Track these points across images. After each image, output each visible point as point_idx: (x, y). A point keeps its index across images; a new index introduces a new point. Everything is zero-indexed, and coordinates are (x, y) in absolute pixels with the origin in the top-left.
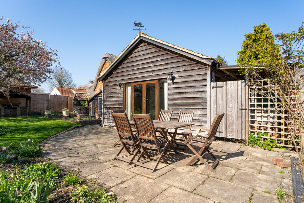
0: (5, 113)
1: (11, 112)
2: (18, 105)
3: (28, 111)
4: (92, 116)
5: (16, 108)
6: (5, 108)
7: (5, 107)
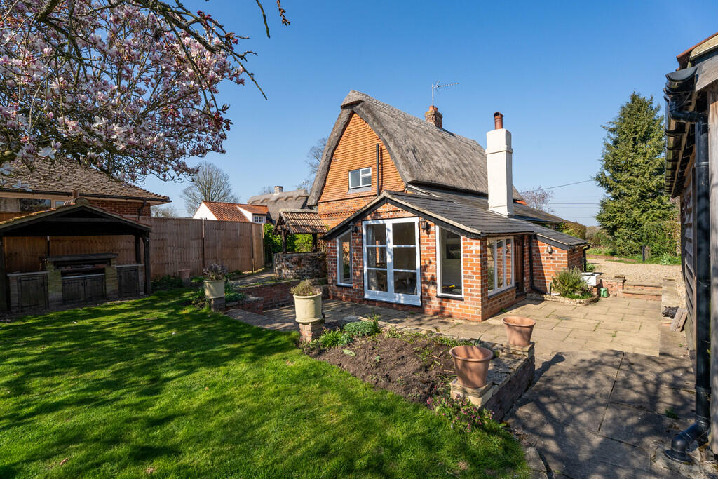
0: (64, 290)
1: (85, 285)
2: (108, 261)
3: (141, 277)
4: (339, 284)
5: (103, 271)
6: (64, 274)
7: (64, 269)
